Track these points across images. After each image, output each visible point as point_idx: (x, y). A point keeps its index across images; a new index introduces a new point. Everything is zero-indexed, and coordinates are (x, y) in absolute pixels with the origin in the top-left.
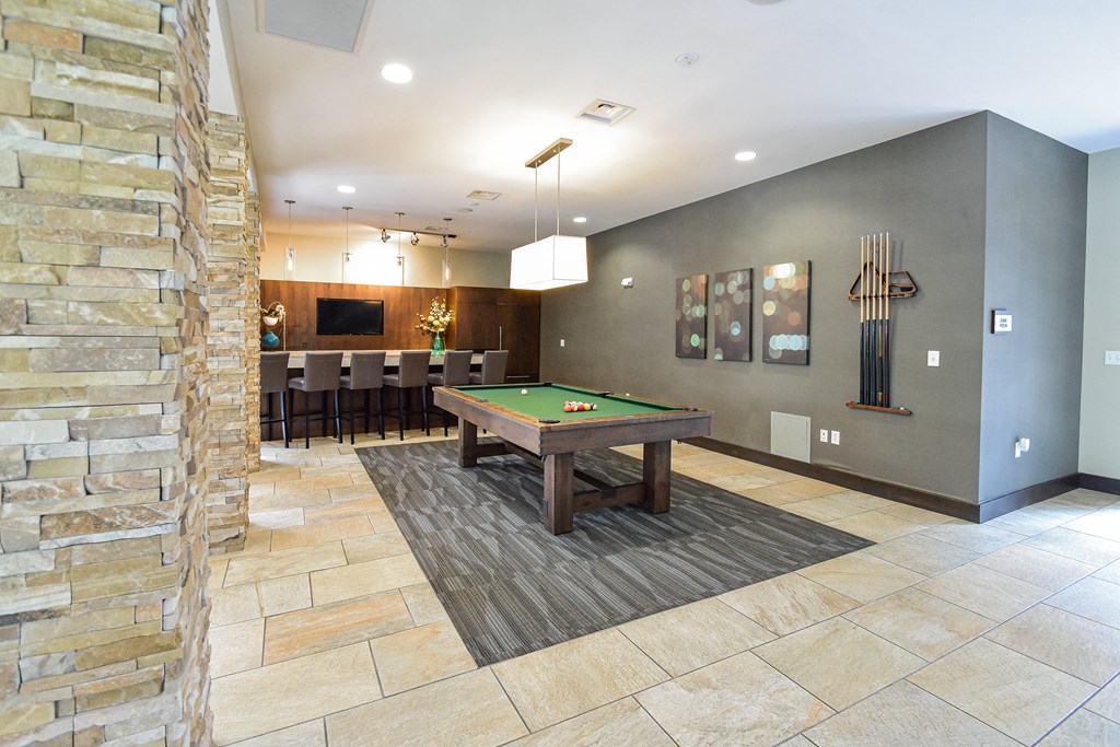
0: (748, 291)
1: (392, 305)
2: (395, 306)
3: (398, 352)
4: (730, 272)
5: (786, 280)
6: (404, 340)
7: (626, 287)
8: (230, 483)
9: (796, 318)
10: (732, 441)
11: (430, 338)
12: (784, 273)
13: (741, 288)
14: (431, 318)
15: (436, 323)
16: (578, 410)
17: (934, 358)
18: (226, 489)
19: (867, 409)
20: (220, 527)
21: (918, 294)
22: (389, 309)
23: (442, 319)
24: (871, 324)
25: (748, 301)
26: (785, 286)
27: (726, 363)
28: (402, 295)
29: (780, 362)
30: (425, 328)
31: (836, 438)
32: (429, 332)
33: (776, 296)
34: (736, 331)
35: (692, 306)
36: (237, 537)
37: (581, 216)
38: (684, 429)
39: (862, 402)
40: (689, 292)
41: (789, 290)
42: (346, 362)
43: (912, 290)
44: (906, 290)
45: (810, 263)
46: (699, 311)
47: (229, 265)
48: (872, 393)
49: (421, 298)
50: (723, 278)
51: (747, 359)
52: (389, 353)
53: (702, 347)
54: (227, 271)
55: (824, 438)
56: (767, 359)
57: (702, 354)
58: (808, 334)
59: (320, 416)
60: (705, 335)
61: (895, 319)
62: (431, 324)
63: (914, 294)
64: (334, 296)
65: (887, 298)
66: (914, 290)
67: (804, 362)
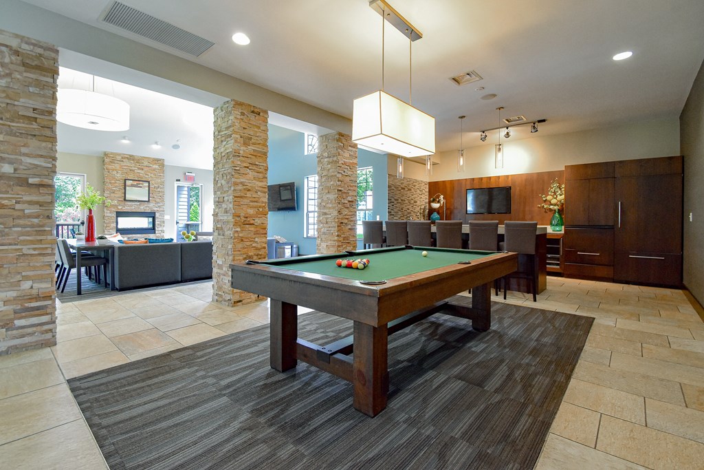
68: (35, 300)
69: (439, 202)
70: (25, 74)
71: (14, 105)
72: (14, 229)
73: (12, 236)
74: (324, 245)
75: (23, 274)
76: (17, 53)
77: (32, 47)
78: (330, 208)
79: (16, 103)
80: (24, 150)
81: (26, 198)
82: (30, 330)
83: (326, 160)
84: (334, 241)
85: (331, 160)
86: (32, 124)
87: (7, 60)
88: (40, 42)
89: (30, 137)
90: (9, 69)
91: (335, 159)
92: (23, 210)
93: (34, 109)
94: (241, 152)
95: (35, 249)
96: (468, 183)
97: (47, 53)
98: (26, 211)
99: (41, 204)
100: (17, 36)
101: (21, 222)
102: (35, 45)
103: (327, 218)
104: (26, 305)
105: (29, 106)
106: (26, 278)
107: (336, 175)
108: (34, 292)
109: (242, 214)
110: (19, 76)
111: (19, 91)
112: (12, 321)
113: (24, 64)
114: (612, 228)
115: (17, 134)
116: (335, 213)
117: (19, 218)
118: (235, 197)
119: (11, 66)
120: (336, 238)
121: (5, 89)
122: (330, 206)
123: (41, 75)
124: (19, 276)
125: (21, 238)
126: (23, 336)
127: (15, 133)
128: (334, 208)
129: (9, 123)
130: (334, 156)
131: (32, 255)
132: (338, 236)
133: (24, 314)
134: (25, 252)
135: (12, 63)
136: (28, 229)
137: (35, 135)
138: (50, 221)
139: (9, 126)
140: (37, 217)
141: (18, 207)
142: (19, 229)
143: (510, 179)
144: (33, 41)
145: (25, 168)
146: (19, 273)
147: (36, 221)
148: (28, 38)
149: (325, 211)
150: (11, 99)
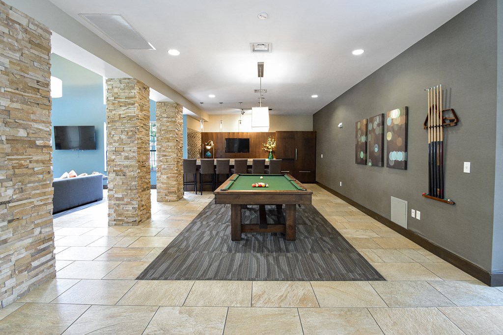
0: (381, 126)
1: (253, 140)
2: (254, 141)
3: (252, 160)
4: (374, 117)
5: (396, 119)
6: (257, 155)
7: (341, 128)
8: (134, 202)
9: (400, 141)
10: (376, 211)
11: (268, 154)
12: (395, 115)
13: (378, 125)
14: (267, 145)
15: (270, 147)
16: (259, 187)
17: (467, 167)
18: (133, 204)
19: (432, 198)
20: (131, 217)
21: (459, 123)
22: (252, 142)
23: (272, 145)
24: (434, 144)
25: (381, 133)
26: (396, 123)
27: (374, 167)
28: (256, 136)
29: (393, 167)
30: (266, 149)
31: (418, 215)
32: (267, 151)
33: (392, 129)
34: (376, 150)
35: (361, 136)
36: (135, 221)
37: (315, 94)
38: (294, 200)
39: (430, 194)
40: (360, 129)
41: (397, 125)
42: (215, 163)
43: (456, 121)
44: (451, 121)
45: (407, 109)
46: (363, 139)
47: (132, 129)
48: (435, 189)
49: (264, 137)
50: (371, 120)
51: (380, 165)
52: (249, 160)
53: (364, 159)
54: (132, 131)
55: (413, 215)
56: (389, 166)
57: (364, 162)
58: (406, 151)
59: (193, 183)
60: (366, 152)
61: (445, 141)
62: (268, 148)
63: (456, 124)
64: (231, 137)
65: (441, 127)
66: (455, 121)
67: (403, 168)
68: (42, 243)
69: (210, 145)
70: (32, 51)
71: (25, 77)
72: (29, 185)
73: (28, 191)
74: (165, 177)
75: (36, 222)
76: (26, 31)
77: (36, 27)
78: (169, 152)
79: (26, 75)
80: (32, 117)
81: (35, 158)
82: (42, 268)
83: (165, 119)
84: (174, 173)
85: (170, 120)
86: (37, 94)
87: (20, 37)
88: (40, 24)
89: (35, 105)
90: (22, 45)
91: (173, 119)
92: (33, 168)
93: (38, 82)
94: (140, 116)
95: (41, 200)
96: (226, 134)
97: (44, 34)
98: (36, 169)
99: (43, 162)
100: (26, 16)
101: (32, 179)
102: (38, 26)
103: (167, 159)
104: (38, 248)
105: (34, 78)
106: (37, 225)
107: (175, 131)
108: (42, 236)
109: (141, 160)
110: (27, 52)
111: (28, 65)
112: (30, 264)
113: (30, 42)
114: (293, 159)
115: (29, 103)
116: (175, 155)
117: (31, 175)
118: (138, 148)
119: (22, 42)
120: (176, 171)
121: (19, 62)
122: (170, 150)
123: (41, 52)
124: (33, 225)
125: (33, 192)
126: (37, 275)
127: (27, 102)
128: (172, 152)
129: (22, 93)
130: (172, 118)
131: (39, 206)
132: (177, 170)
133: (37, 256)
134: (36, 204)
135: (23, 40)
136: (37, 184)
137: (38, 104)
138: (49, 176)
139: (22, 95)
140: (42, 173)
141: (30, 166)
142: (32, 185)
143: (249, 134)
144: (36, 23)
145: (34, 132)
146: (32, 222)
147: (41, 176)
148: (33, 19)
149: (165, 154)
150: (23, 72)
